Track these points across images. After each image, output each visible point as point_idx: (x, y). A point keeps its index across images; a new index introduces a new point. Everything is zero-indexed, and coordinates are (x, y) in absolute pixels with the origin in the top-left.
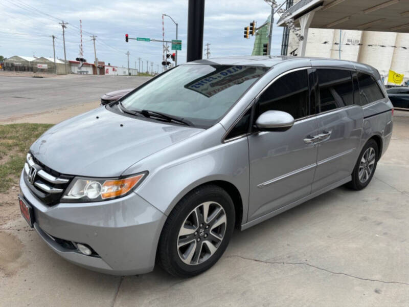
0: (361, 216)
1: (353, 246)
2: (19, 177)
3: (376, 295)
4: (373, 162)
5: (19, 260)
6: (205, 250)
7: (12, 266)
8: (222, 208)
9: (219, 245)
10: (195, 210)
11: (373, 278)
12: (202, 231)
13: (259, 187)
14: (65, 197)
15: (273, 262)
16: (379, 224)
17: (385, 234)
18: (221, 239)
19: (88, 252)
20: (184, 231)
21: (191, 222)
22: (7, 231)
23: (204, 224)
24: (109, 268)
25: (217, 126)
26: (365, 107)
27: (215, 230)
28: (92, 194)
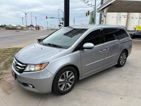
0: (120, 75)
1: (115, 85)
2: (12, 65)
3: (121, 99)
4: (125, 58)
5: (12, 90)
6: (68, 86)
7: (9, 92)
8: (72, 73)
9: (72, 85)
10: (64, 74)
11: (121, 94)
12: (66, 80)
13: (84, 67)
14: (25, 70)
15: (89, 90)
16: (125, 78)
17: (127, 81)
18: (73, 83)
19: (32, 87)
20: (60, 80)
21: (63, 77)
22: (8, 81)
23: (67, 78)
25: (70, 48)
26: (121, 40)
27: (71, 80)
28: (33, 69)
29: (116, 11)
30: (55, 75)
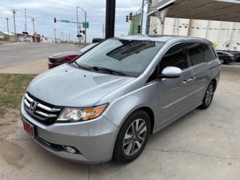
0: (210, 123)
1: (211, 140)
3: (229, 166)
4: (212, 93)
5: (24, 158)
6: (136, 146)
7: (20, 162)
8: (145, 122)
9: (143, 142)
10: (132, 124)
11: (226, 157)
12: (135, 136)
13: (162, 110)
14: (58, 119)
15: (171, 151)
16: (221, 127)
17: (225, 133)
18: (144, 140)
21: (130, 132)
22: (10, 141)
23: (135, 131)
24: (87, 160)
25: (142, 76)
26: (209, 63)
27: (140, 135)
29: (180, 15)
30: (120, 127)
